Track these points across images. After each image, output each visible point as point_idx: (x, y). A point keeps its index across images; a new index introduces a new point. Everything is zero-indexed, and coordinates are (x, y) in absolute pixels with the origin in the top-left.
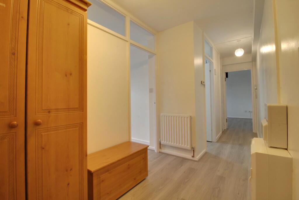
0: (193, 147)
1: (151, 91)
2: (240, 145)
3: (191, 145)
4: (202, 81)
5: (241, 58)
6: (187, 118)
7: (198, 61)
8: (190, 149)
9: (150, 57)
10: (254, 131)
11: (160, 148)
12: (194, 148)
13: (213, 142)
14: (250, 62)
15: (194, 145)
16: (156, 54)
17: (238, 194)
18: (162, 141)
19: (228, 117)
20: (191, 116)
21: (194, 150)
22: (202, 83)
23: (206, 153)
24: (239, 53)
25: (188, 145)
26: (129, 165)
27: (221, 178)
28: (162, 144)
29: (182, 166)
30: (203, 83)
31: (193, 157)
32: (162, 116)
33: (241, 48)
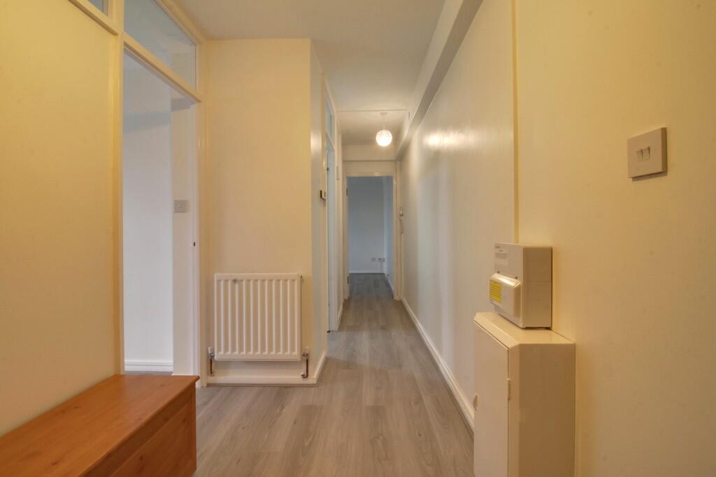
0: (307, 352)
1: (180, 207)
2: (383, 328)
3: (301, 348)
4: (321, 192)
5: (387, 150)
6: (294, 281)
7: (315, 143)
8: (299, 360)
9: (177, 105)
10: (396, 298)
11: (211, 372)
12: (307, 355)
13: (333, 331)
14: (391, 161)
15: (306, 348)
16: (199, 101)
17: (420, 435)
18: (219, 350)
19: (351, 272)
20: (302, 277)
21: (307, 361)
22: (321, 197)
23: (327, 360)
24: (384, 140)
25: (293, 350)
26: (141, 458)
27: (377, 412)
28: (216, 362)
29: (283, 408)
30: (323, 197)
31: (305, 376)
32: (219, 281)
33: (387, 129)
